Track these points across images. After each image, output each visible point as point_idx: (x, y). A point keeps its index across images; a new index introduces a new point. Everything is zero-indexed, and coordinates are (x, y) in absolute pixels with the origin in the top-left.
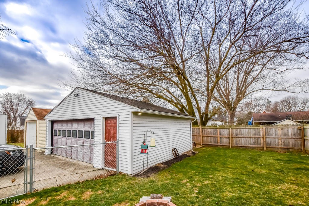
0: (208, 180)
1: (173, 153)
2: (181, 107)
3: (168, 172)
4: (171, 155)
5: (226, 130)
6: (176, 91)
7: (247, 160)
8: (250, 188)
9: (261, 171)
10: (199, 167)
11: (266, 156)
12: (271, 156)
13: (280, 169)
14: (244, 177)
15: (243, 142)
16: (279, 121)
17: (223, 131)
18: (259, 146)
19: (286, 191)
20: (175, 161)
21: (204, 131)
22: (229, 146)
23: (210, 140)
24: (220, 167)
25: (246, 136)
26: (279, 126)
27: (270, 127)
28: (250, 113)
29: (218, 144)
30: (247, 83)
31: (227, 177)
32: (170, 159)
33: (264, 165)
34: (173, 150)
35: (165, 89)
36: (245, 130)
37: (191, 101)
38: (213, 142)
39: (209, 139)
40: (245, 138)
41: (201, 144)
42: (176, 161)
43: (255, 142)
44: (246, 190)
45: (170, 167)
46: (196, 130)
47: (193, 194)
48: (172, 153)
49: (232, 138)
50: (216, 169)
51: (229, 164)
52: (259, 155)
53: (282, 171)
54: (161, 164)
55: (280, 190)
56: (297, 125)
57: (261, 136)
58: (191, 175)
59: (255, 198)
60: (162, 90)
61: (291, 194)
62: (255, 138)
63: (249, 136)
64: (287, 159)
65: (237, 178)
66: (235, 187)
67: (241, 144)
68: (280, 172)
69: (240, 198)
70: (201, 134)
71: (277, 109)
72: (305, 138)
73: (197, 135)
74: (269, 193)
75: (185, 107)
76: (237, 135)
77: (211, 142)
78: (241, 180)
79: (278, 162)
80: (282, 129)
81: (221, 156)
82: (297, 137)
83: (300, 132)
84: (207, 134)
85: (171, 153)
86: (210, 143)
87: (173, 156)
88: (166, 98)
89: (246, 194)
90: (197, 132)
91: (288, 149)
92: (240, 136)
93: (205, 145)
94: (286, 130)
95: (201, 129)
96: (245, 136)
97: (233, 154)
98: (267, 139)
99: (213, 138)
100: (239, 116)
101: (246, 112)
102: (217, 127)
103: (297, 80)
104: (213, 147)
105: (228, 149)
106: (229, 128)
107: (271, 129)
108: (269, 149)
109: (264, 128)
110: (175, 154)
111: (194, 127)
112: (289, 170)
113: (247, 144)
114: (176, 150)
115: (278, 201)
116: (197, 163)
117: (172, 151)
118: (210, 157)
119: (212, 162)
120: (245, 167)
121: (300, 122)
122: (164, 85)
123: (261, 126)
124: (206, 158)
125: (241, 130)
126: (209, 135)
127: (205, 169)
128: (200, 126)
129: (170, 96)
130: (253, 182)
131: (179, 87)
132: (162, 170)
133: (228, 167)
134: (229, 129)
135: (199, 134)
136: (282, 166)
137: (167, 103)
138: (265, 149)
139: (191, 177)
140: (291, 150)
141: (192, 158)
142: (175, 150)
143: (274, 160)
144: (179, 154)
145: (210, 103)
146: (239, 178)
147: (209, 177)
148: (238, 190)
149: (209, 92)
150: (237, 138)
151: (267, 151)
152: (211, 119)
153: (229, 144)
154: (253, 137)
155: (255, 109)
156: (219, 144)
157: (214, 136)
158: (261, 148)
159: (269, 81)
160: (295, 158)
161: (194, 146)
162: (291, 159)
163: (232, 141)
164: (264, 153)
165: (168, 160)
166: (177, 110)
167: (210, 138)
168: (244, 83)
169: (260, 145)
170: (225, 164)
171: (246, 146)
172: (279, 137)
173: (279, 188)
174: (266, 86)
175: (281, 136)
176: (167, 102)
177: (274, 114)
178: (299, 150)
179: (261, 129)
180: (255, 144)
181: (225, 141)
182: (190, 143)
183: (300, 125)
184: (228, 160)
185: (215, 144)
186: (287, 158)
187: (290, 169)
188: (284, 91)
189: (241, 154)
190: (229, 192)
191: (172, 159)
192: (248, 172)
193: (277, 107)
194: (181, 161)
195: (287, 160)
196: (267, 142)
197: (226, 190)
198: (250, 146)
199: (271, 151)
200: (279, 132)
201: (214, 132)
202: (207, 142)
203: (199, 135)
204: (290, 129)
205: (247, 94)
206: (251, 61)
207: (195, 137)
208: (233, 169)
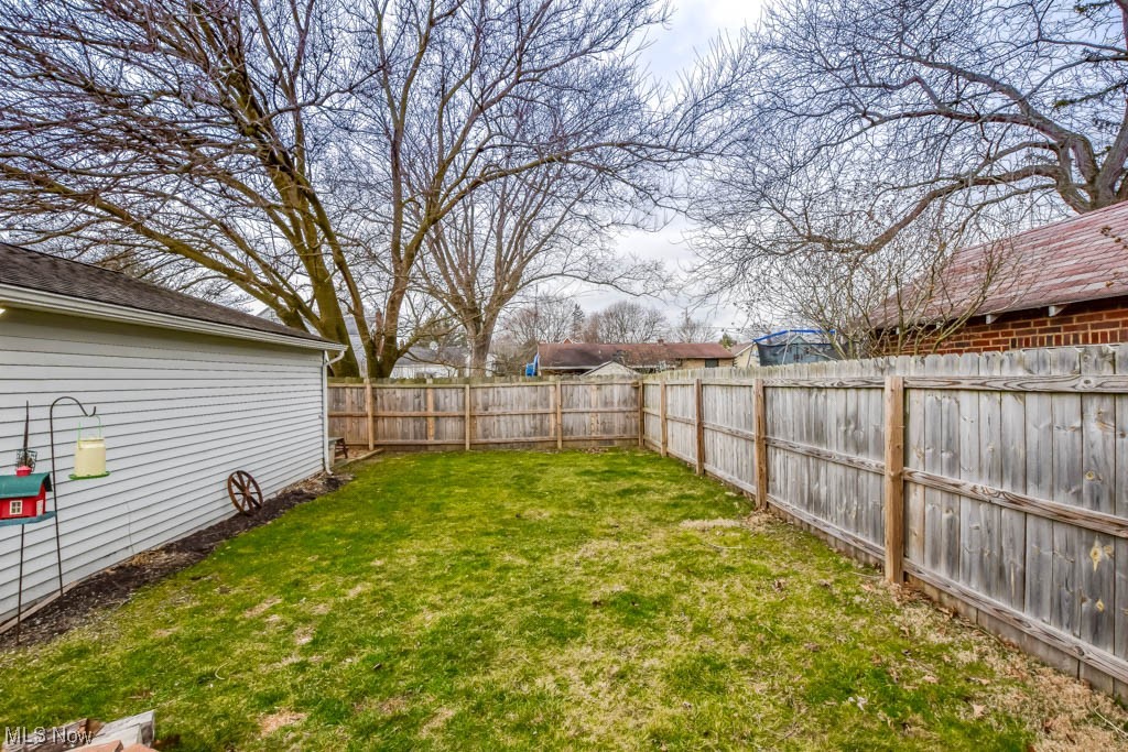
0: (365, 579)
1: (232, 495)
2: (287, 302)
3: (185, 584)
4: (219, 504)
5: (454, 391)
6: (264, 235)
7: (507, 486)
8: (501, 578)
9: (540, 514)
10: (340, 536)
11: (558, 466)
12: (571, 466)
13: (586, 501)
14: (488, 544)
15: (505, 429)
16: (594, 368)
17: (446, 397)
18: (546, 438)
19: (592, 563)
20: (242, 526)
21: (382, 397)
22: (464, 445)
23: (402, 431)
24: (420, 522)
25: (512, 409)
26: (593, 380)
27: (572, 382)
28: (532, 343)
29: (427, 442)
30: (525, 250)
31: (435, 555)
32: (217, 522)
33: (551, 492)
34: (231, 480)
35: (214, 222)
36: (508, 390)
37: (330, 282)
38: (411, 435)
39: (398, 424)
40: (508, 417)
41: (371, 446)
42: (246, 526)
43: (535, 428)
44: (489, 587)
45: (202, 558)
46: (349, 396)
47: (289, 655)
48: (227, 494)
49: (472, 417)
50: (402, 533)
51: (452, 505)
52: (542, 465)
53: (592, 504)
54: (162, 549)
55: (578, 564)
56: (630, 378)
57: (552, 409)
58: (299, 576)
59: (510, 609)
60: (202, 223)
61: (601, 568)
62: (534, 414)
63: (520, 410)
64: (607, 468)
65: (466, 553)
66: (454, 586)
67: (500, 436)
68: (585, 507)
69: (465, 621)
70: (368, 409)
71: (595, 336)
72: (646, 410)
73: (357, 412)
74: (549, 580)
75: (308, 305)
76: (486, 410)
77: (405, 436)
78: (479, 555)
79: (585, 482)
80: (599, 386)
81: (431, 481)
82: (629, 409)
83: (637, 393)
84: (393, 408)
85: (220, 495)
86: (400, 441)
87: (233, 507)
88: (221, 259)
89: (484, 600)
90: (353, 403)
91: (610, 441)
92: (495, 411)
93: (384, 449)
94: (606, 390)
95: (368, 391)
96: (509, 411)
97: (472, 469)
98: (565, 416)
99: (411, 420)
100: (503, 348)
101: (522, 338)
102: (425, 382)
103: (639, 263)
104: (410, 454)
105: (460, 454)
106: (462, 385)
107: (576, 388)
108: (570, 444)
109: (559, 383)
110: (239, 498)
111: (344, 385)
112: (605, 500)
113: (515, 434)
114: (245, 478)
115: (569, 600)
116: (333, 522)
117: (225, 485)
118: (391, 491)
119: (395, 508)
120: (498, 508)
121: (637, 370)
122: (207, 201)
123: (551, 377)
124: (375, 497)
125: (498, 392)
126: (398, 413)
127: (361, 539)
128: (367, 380)
129: (237, 254)
130: (513, 554)
131: (278, 222)
132: (158, 581)
133: (446, 518)
134: (464, 388)
135: (361, 408)
136: (593, 488)
137: (225, 283)
138: (560, 444)
139: (297, 583)
140: (616, 443)
141: (322, 504)
142: (240, 482)
143: (577, 474)
144: (263, 495)
145: (401, 298)
146: (473, 549)
147: (369, 569)
148: (461, 593)
149: (402, 256)
150: (487, 418)
151: (565, 451)
152: (407, 355)
153: (464, 438)
154: (531, 411)
155: (546, 331)
156: (431, 440)
157: (415, 413)
158: (551, 444)
159: (578, 252)
160: (622, 464)
161: (337, 454)
162: (613, 469)
163: (473, 427)
164: (557, 457)
165: (204, 528)
166: (272, 316)
167: (400, 420)
168: (516, 248)
169: (547, 434)
170: (436, 508)
171: (512, 440)
172: (592, 410)
173: (576, 557)
174: (572, 266)
175: (596, 407)
176: (221, 277)
177: (589, 347)
178: (634, 442)
179: (552, 389)
180: (535, 434)
181: (451, 428)
182: (321, 445)
183: (636, 377)
184: (450, 492)
185: (420, 441)
186: (606, 464)
187: (606, 496)
188: (609, 287)
189: (496, 466)
190: (434, 607)
191: (226, 518)
192: (504, 522)
193: (595, 328)
194: (269, 523)
195: (606, 472)
196: (565, 425)
197: (423, 603)
198: (523, 439)
199: (574, 450)
200: (594, 395)
201: (417, 401)
202: (392, 436)
203: (360, 413)
204: (616, 386)
205: (524, 284)
206: (530, 178)
207: (348, 420)
208: (460, 522)
